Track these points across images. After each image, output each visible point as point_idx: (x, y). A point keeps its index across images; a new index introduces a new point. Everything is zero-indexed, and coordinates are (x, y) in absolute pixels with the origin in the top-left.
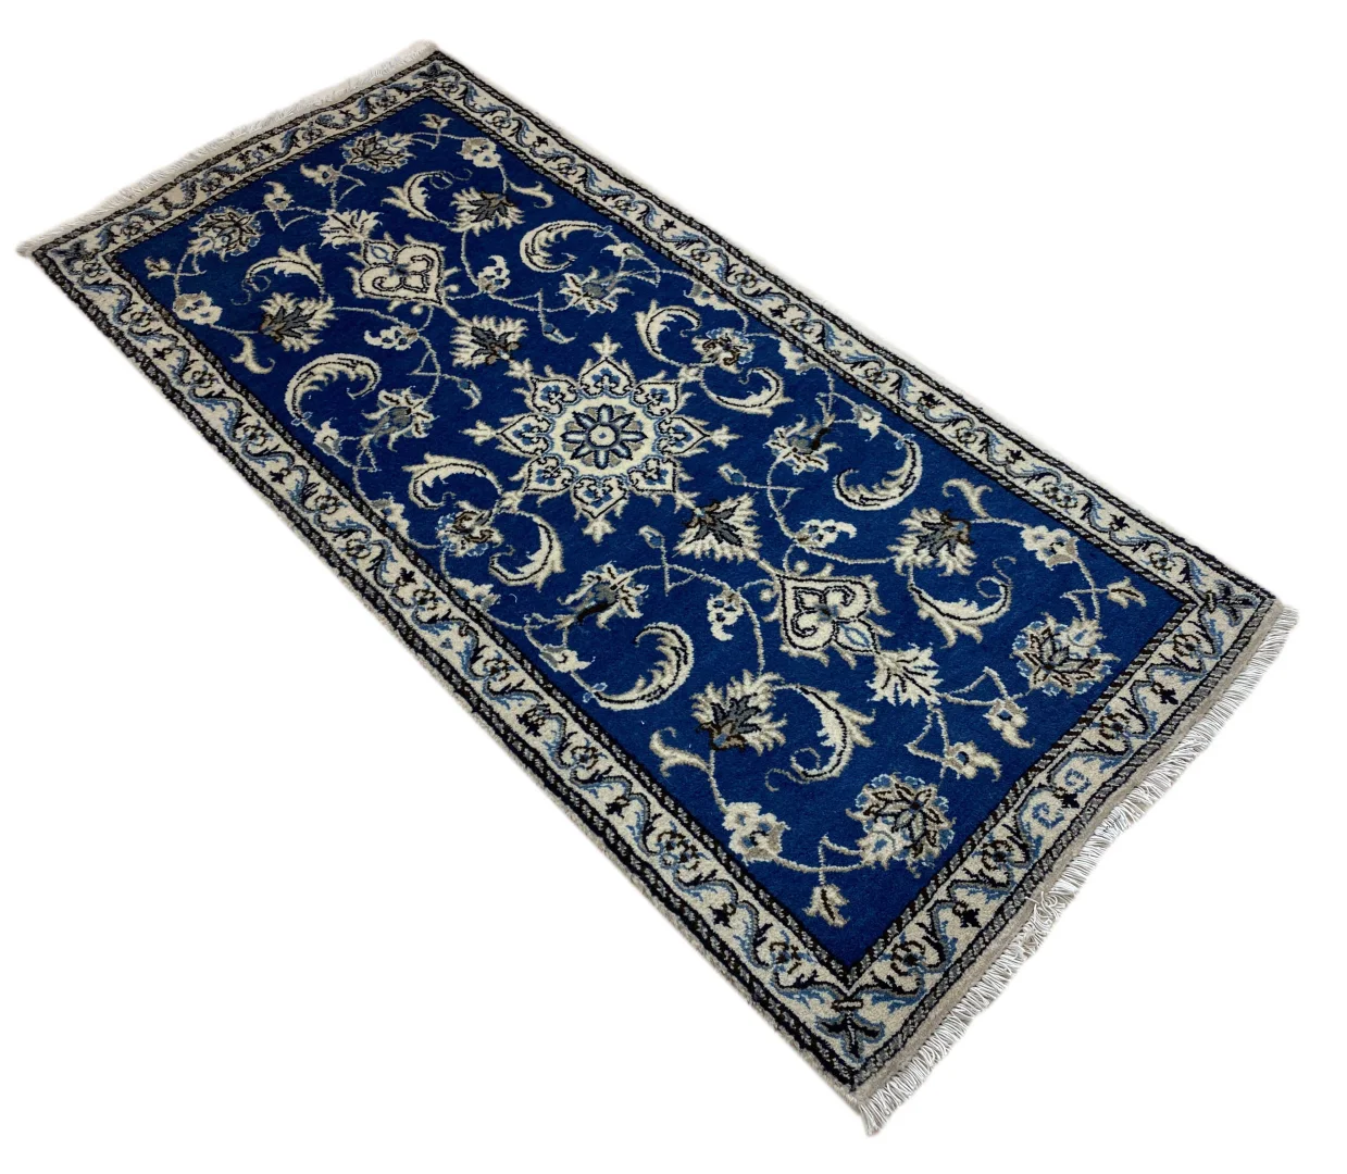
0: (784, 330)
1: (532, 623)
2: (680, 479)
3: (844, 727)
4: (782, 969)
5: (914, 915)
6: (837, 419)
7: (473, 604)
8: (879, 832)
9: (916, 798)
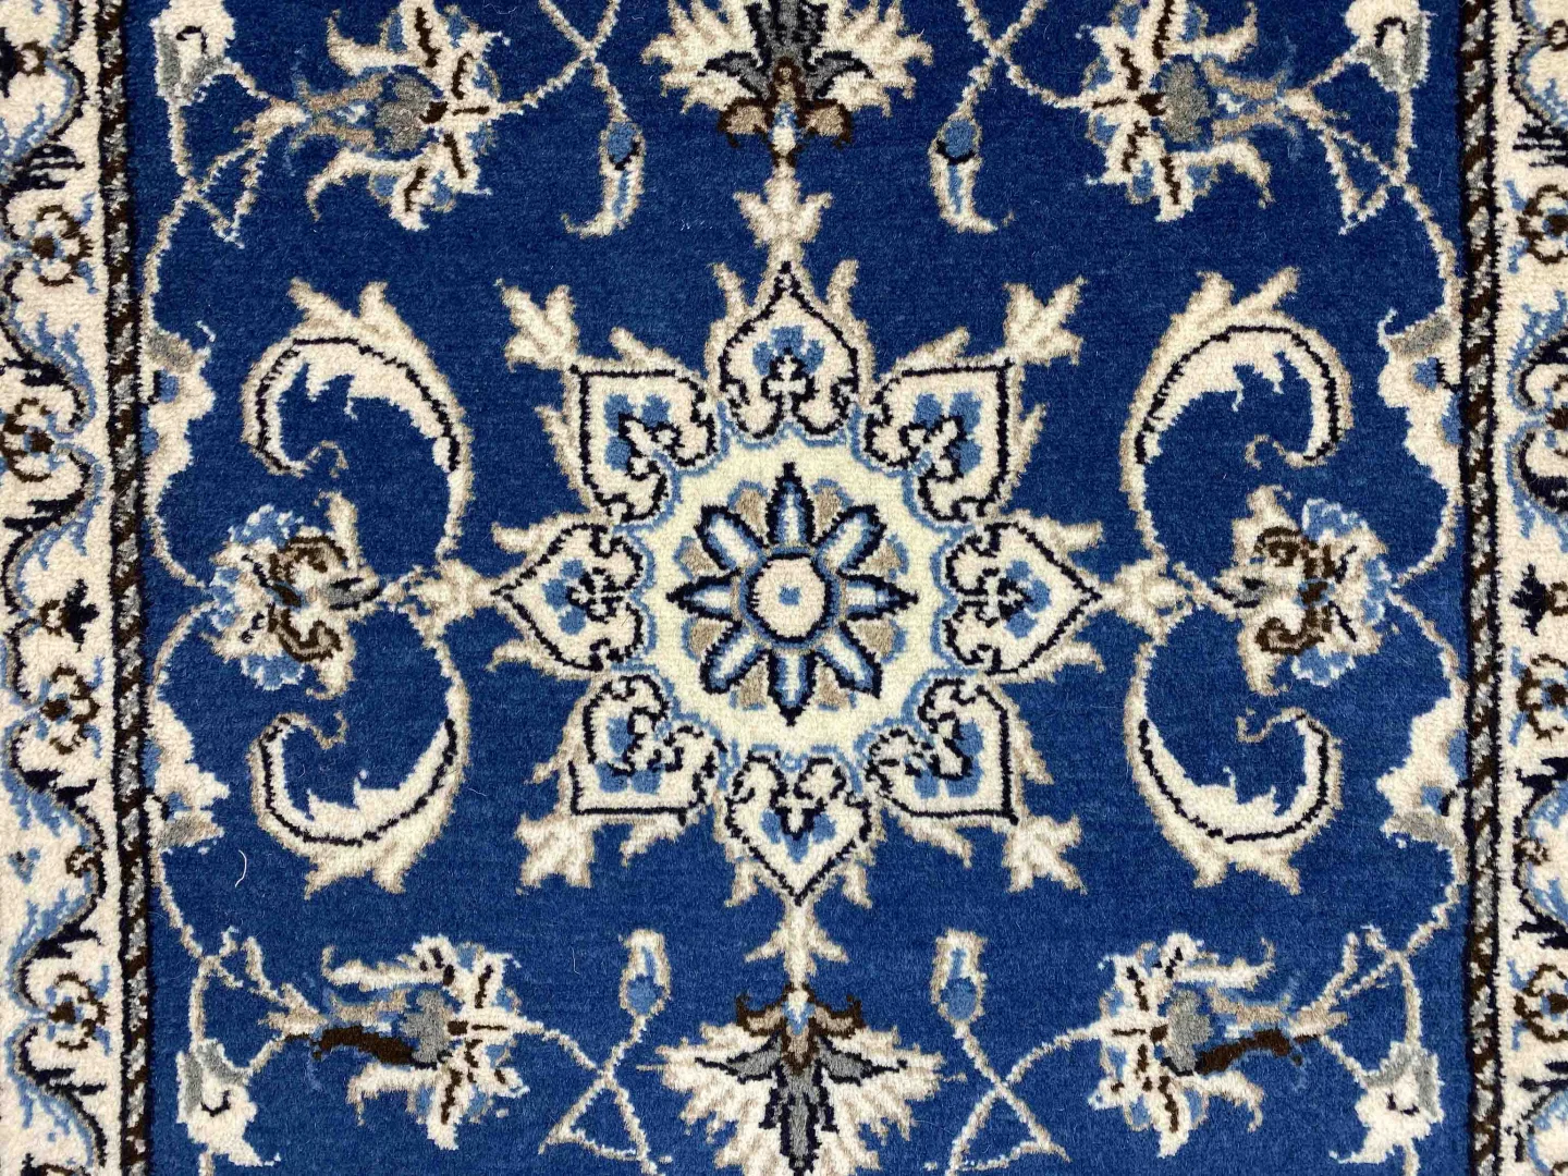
1: (228, 960)
2: (842, 880)
7: (152, 807)
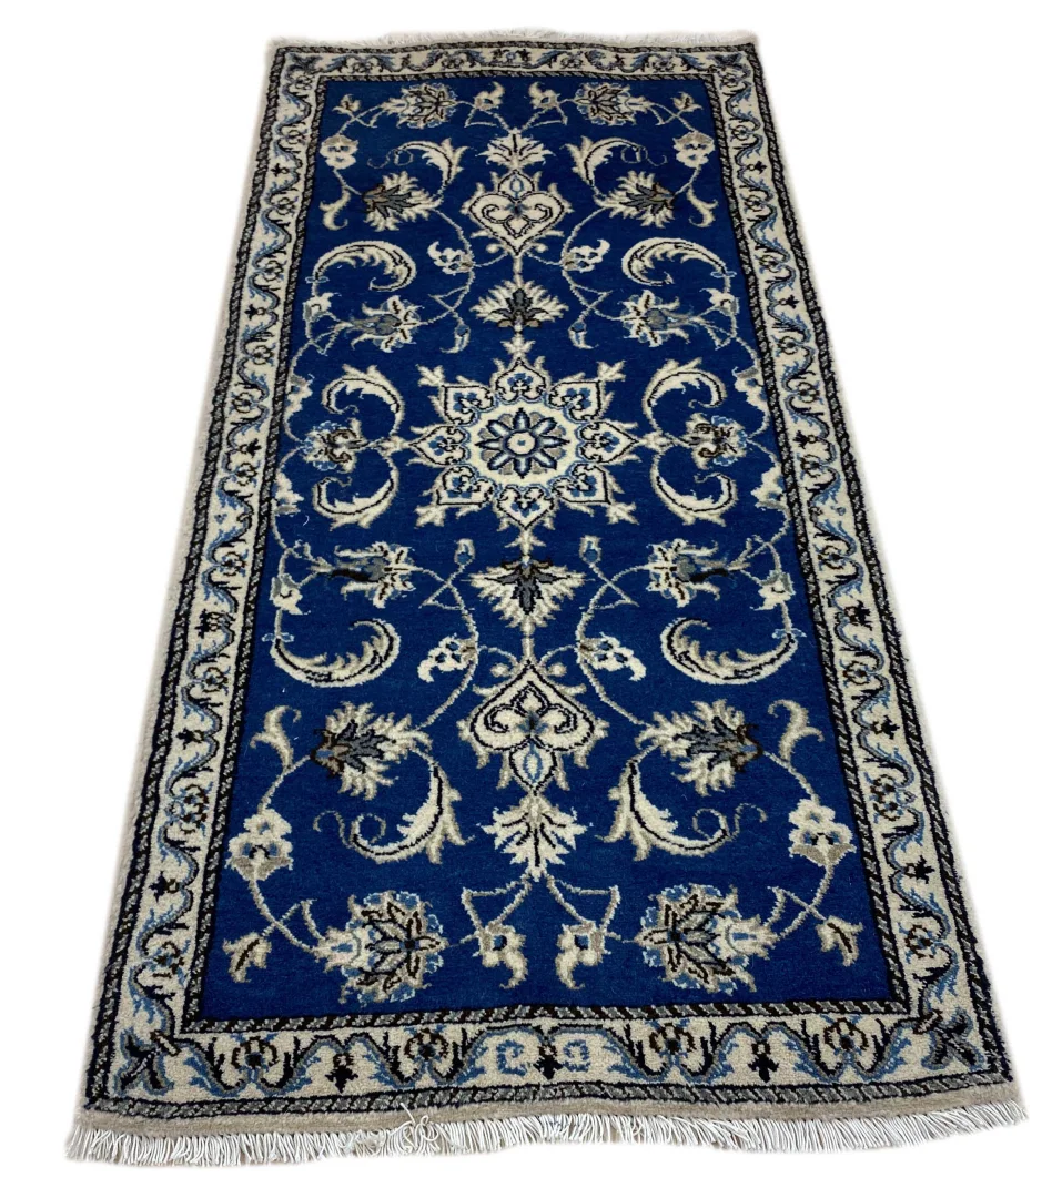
0: (790, 458)
1: (296, 550)
3: (432, 829)
4: (153, 968)
5: (301, 1028)
6: (747, 569)
7: (273, 502)
8: (355, 937)
9: (418, 939)
